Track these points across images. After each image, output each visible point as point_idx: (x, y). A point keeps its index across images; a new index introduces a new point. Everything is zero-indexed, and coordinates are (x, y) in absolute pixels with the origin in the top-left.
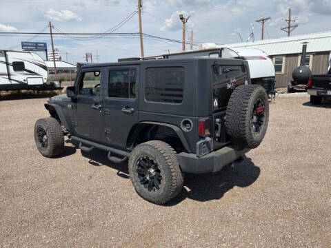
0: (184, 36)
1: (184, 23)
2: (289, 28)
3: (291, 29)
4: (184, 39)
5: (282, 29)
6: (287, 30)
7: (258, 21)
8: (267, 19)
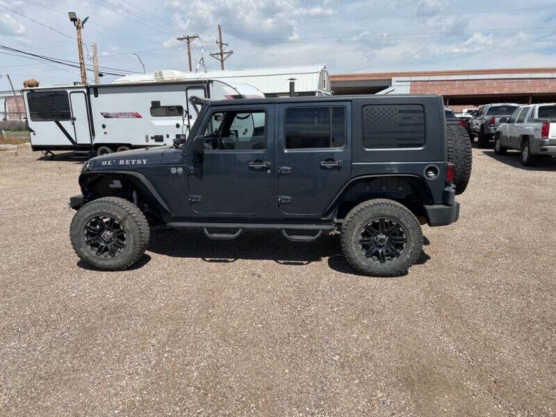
0: (81, 53)
1: (78, 28)
2: (222, 55)
3: (225, 56)
4: (81, 58)
5: (212, 55)
6: (219, 57)
7: (179, 39)
8: (194, 37)
